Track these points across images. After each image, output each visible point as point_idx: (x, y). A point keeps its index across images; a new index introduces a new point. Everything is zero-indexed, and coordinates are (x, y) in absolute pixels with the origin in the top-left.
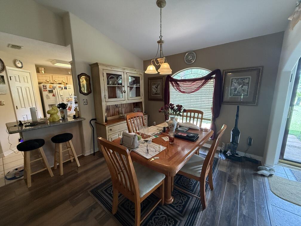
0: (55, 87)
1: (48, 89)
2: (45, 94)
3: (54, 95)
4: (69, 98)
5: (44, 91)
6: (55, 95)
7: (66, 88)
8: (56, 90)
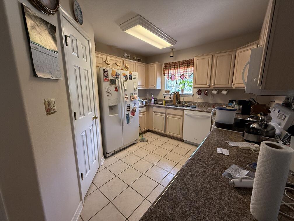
0: (119, 74)
1: (110, 78)
2: (106, 85)
3: (116, 90)
4: (133, 94)
5: (105, 80)
6: (118, 89)
7: (131, 78)
8: (119, 79)
